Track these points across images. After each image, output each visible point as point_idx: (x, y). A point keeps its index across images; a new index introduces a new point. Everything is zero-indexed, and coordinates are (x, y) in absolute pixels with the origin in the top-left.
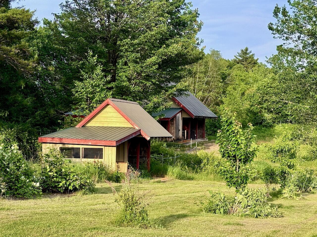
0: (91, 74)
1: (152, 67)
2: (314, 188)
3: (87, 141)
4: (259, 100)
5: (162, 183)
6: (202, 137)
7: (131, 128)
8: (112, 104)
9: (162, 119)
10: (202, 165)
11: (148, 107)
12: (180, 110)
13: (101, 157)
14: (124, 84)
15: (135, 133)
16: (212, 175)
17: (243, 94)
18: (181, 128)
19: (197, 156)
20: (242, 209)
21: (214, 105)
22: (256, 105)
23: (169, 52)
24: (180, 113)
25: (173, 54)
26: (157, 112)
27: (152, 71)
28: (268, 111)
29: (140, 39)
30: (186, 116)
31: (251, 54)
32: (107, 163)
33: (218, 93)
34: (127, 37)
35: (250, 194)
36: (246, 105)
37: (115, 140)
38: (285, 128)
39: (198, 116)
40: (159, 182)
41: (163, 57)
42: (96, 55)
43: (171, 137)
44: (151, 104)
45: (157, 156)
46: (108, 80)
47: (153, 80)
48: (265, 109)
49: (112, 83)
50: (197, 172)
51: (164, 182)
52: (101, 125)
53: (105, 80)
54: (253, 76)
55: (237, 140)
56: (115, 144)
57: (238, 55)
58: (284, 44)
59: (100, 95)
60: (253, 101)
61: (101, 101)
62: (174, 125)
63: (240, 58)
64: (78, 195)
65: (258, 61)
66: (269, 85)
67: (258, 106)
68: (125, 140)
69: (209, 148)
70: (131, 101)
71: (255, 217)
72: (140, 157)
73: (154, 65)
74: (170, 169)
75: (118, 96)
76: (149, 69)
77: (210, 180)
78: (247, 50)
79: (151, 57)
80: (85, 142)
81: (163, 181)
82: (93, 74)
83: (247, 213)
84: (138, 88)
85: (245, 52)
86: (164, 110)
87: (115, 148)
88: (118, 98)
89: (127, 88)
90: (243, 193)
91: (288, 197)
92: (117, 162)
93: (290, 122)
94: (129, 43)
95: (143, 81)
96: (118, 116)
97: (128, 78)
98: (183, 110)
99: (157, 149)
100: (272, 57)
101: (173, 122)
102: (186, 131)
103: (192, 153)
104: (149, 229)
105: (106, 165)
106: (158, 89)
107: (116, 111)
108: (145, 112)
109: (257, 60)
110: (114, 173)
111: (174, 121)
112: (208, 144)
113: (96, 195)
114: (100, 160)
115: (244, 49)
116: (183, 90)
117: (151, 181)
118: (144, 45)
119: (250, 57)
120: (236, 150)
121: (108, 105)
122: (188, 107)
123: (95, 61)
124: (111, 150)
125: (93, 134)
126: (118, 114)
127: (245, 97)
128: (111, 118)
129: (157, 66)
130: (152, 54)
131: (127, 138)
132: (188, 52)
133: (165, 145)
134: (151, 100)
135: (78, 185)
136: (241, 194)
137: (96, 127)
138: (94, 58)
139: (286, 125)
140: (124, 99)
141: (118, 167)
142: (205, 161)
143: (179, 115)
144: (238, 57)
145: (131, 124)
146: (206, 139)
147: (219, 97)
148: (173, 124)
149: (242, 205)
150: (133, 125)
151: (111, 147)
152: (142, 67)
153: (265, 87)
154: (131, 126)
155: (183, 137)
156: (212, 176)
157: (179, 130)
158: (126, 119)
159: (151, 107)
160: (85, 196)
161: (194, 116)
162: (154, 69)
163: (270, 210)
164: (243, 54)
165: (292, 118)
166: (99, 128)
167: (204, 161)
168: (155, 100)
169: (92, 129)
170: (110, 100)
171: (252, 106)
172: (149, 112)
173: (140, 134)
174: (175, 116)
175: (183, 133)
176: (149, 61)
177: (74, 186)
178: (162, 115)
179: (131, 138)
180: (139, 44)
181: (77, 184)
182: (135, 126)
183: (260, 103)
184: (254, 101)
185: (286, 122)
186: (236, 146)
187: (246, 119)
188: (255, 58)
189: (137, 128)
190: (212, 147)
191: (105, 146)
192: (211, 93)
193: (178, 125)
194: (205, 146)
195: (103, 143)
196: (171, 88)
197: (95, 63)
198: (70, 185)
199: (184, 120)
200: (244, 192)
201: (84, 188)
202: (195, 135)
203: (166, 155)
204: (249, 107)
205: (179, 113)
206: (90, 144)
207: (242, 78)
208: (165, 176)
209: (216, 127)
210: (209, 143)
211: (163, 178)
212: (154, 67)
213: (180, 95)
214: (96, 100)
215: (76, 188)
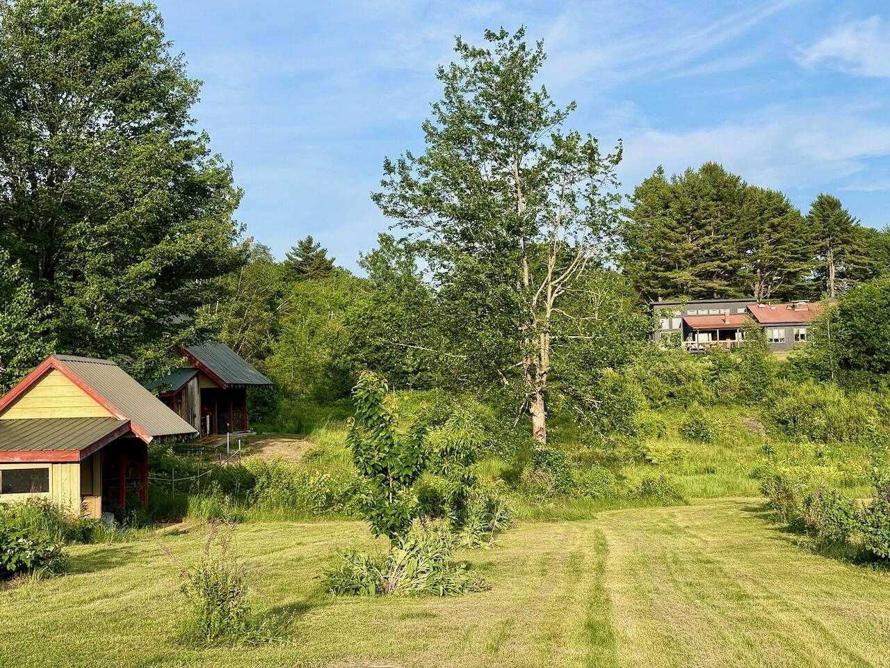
0: (6, 302)
1: (141, 284)
2: (500, 520)
3: (11, 453)
4: (349, 345)
5: (181, 535)
6: (242, 427)
7: (107, 419)
8: (61, 368)
9: (164, 394)
10: (257, 488)
11: (134, 369)
12: (195, 372)
13: (45, 489)
14: (79, 321)
15: (119, 430)
16: (281, 508)
17: (312, 333)
18: (197, 411)
19: (245, 471)
20: (409, 579)
21: (252, 357)
22: (344, 355)
23: (178, 251)
24: (195, 379)
25: (186, 255)
26: (153, 379)
27: (140, 291)
28: (368, 366)
29: (112, 223)
30: (207, 385)
31: (318, 250)
32: (60, 500)
33: (260, 332)
34: (78, 219)
35: (420, 545)
36: (322, 356)
37: (76, 447)
38: (402, 400)
39: (234, 385)
40: (175, 533)
41: (165, 263)
42: (19, 261)
43: (193, 434)
44: (139, 365)
45: (157, 477)
46: (45, 314)
47: (143, 312)
48: (362, 362)
49: (47, 320)
50: (248, 506)
51: (185, 532)
52: (36, 416)
53: (40, 315)
54: (332, 295)
55: (388, 437)
56: (77, 457)
57: (293, 251)
58: (410, 235)
59: (28, 349)
60: (337, 348)
61: (33, 362)
62: (184, 405)
63: (300, 259)
64: (31, 581)
65: (333, 265)
66: (368, 313)
67: (349, 358)
68: (98, 446)
69: (261, 452)
70: (96, 357)
71: (441, 595)
72: (128, 481)
73: (147, 279)
74: (193, 501)
75: (64, 348)
76: (135, 288)
77: (279, 519)
78: (310, 241)
79: (139, 262)
80: (5, 456)
81: (183, 529)
82: (10, 301)
83: (421, 587)
84: (111, 330)
85: (306, 246)
86: (169, 374)
87: (79, 465)
88: (66, 354)
89: (87, 331)
90: (407, 546)
91: (469, 545)
92: (83, 496)
93: (413, 387)
94: (87, 231)
95: (122, 314)
96: (76, 394)
97: (87, 309)
98: (202, 372)
99: (156, 460)
100: (372, 254)
101: (181, 399)
102: (208, 416)
103: (234, 464)
104: (263, 645)
105: (57, 506)
106: (152, 331)
107: (72, 384)
108: (131, 381)
109: (331, 262)
110: (78, 522)
111: (184, 398)
112: (258, 442)
113: (71, 577)
114: (42, 495)
115: (304, 239)
116: (208, 331)
117: (157, 532)
118: (122, 236)
119: (317, 256)
120: (387, 458)
121: (51, 369)
122: (211, 366)
123: (17, 273)
124: (68, 470)
125: (21, 436)
126: (77, 389)
127: (318, 339)
128: (58, 399)
129: (153, 282)
130: (140, 255)
131: (102, 442)
132: (217, 249)
133: (170, 451)
134: (140, 354)
135: (29, 561)
136: (402, 549)
137: (24, 421)
138: (13, 266)
139: (405, 393)
140: (79, 355)
141: (84, 508)
142: (263, 479)
143: (194, 384)
144: (294, 257)
145: (108, 410)
146: (249, 431)
147: (264, 342)
148: (181, 404)
149: (407, 571)
150: (112, 413)
151: (68, 464)
152: (118, 284)
153: (359, 317)
154: (107, 414)
155: (203, 431)
156: (280, 511)
157: (195, 416)
158: (96, 400)
159: (141, 369)
160: (47, 582)
161: (225, 385)
162: (148, 287)
163: (464, 578)
164: (303, 250)
165: (416, 378)
166: (30, 422)
167: (260, 480)
168: (150, 354)
169: (14, 425)
170: (54, 359)
171: (335, 357)
172: (139, 381)
173: (130, 432)
174: (185, 387)
175: (203, 421)
176: (133, 270)
177: (19, 561)
178: (165, 385)
179: (111, 440)
180: (109, 234)
181: (28, 556)
182: (116, 414)
183: (351, 351)
184: (339, 346)
185: (405, 387)
186: (387, 449)
187: (324, 383)
188: (328, 257)
189: (122, 418)
190: (267, 447)
191: (53, 463)
192: (247, 332)
193: (193, 403)
194: (253, 446)
195: (49, 456)
196: (184, 326)
197: (16, 278)
198: (10, 560)
199: (203, 392)
200: (409, 544)
201: (44, 565)
202: (228, 425)
203: (180, 472)
204: (329, 359)
205: (192, 378)
206: (17, 459)
207: (309, 299)
208: (183, 519)
209: (265, 404)
210: (259, 439)
211: (180, 524)
212: (147, 284)
213: (202, 340)
214: (20, 361)
215: (25, 565)
